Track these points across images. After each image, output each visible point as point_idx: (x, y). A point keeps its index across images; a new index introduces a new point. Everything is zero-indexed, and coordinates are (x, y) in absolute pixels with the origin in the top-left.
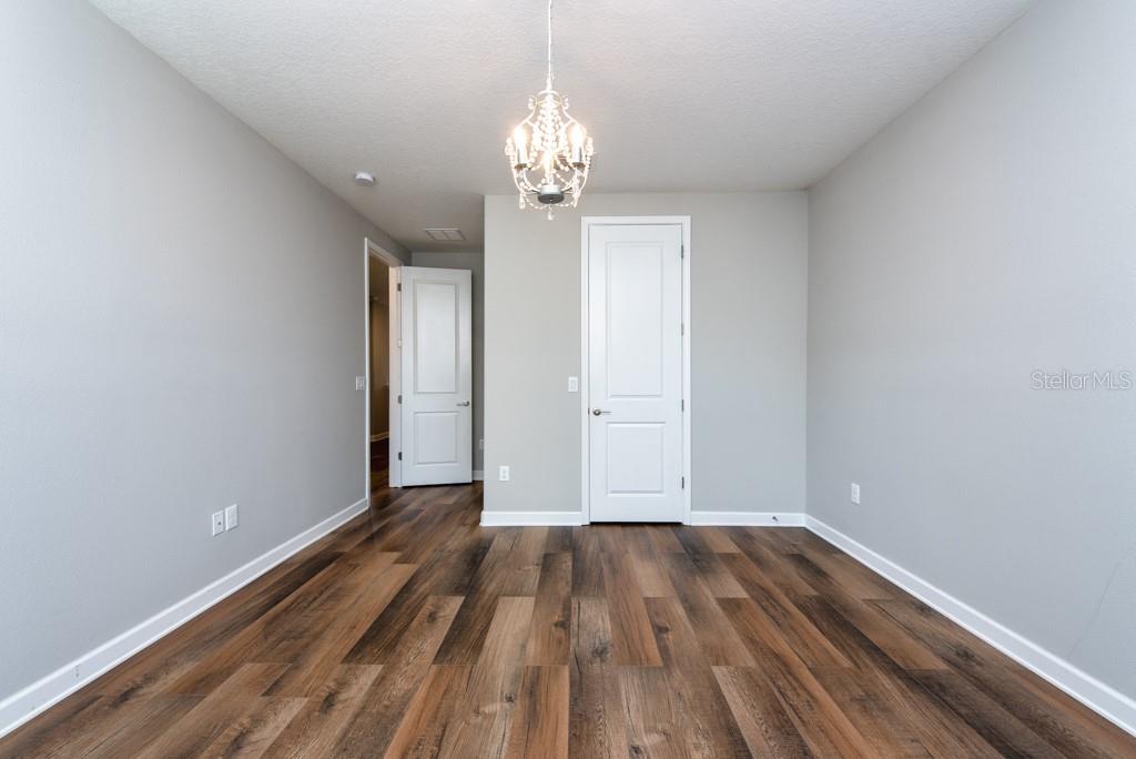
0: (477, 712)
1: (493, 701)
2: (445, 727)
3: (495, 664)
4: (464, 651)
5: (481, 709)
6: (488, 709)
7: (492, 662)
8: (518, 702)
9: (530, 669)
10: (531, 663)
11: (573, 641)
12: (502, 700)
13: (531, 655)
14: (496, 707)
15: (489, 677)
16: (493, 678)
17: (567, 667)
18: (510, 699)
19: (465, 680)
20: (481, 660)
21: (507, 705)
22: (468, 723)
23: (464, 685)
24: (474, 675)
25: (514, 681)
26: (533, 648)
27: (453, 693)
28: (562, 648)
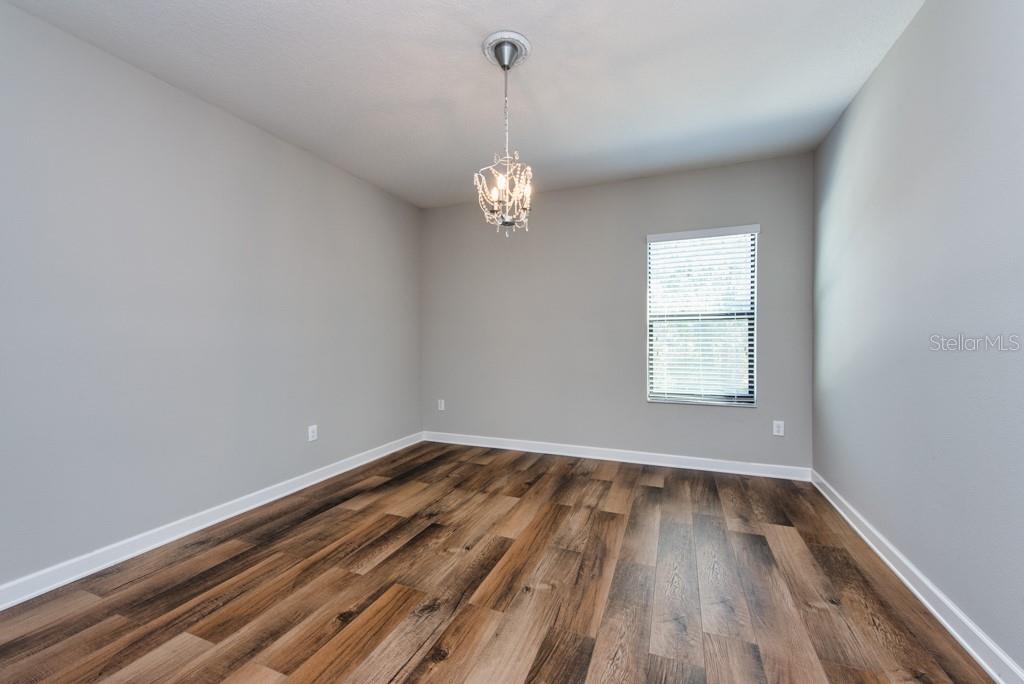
0: (553, 586)
1: (541, 592)
2: (577, 582)
3: (531, 624)
4: (562, 647)
5: (550, 587)
6: (546, 587)
7: (535, 623)
8: (523, 586)
9: (501, 609)
10: (498, 614)
11: (443, 627)
12: (534, 590)
13: (493, 623)
14: (539, 586)
15: (541, 610)
16: (536, 608)
17: (470, 602)
18: (528, 589)
19: (561, 615)
20: (545, 630)
21: (531, 586)
22: (561, 581)
23: (563, 609)
24: (553, 616)
25: (520, 601)
26: (488, 631)
27: (572, 604)
28: (458, 624)
